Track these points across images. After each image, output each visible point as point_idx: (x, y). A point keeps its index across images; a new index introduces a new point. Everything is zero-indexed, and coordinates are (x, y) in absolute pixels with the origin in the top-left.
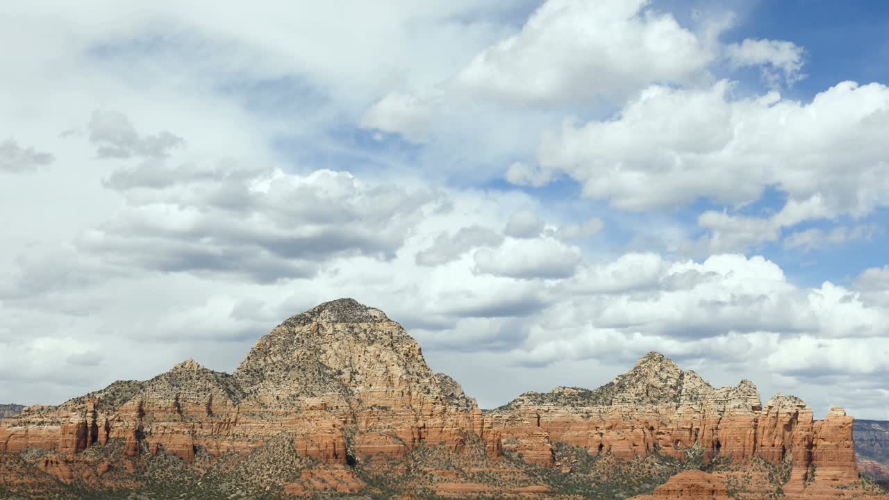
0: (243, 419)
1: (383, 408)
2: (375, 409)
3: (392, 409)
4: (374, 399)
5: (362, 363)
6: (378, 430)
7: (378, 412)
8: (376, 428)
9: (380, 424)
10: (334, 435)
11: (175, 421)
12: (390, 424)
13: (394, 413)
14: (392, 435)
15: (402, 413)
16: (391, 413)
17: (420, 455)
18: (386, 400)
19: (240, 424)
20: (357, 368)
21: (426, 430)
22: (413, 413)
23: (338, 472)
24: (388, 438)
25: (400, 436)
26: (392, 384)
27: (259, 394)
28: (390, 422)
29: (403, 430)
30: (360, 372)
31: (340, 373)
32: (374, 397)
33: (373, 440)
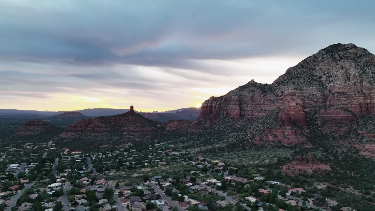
0: (266, 103)
1: (341, 93)
2: (336, 95)
3: (348, 93)
4: (336, 89)
5: (334, 71)
6: (335, 106)
7: (337, 96)
8: (334, 105)
9: (338, 103)
10: (297, 109)
11: (235, 104)
12: (345, 102)
13: (348, 96)
14: (344, 109)
15: (354, 96)
16: (346, 96)
17: (364, 121)
18: (345, 89)
19: (265, 105)
20: (332, 74)
21: (372, 105)
22: (362, 95)
23: (287, 131)
24: (341, 111)
25: (351, 109)
26: (349, 79)
27: (276, 91)
28: (345, 101)
29: (353, 105)
30: (333, 76)
31: (321, 77)
32: (337, 88)
33: (331, 112)
